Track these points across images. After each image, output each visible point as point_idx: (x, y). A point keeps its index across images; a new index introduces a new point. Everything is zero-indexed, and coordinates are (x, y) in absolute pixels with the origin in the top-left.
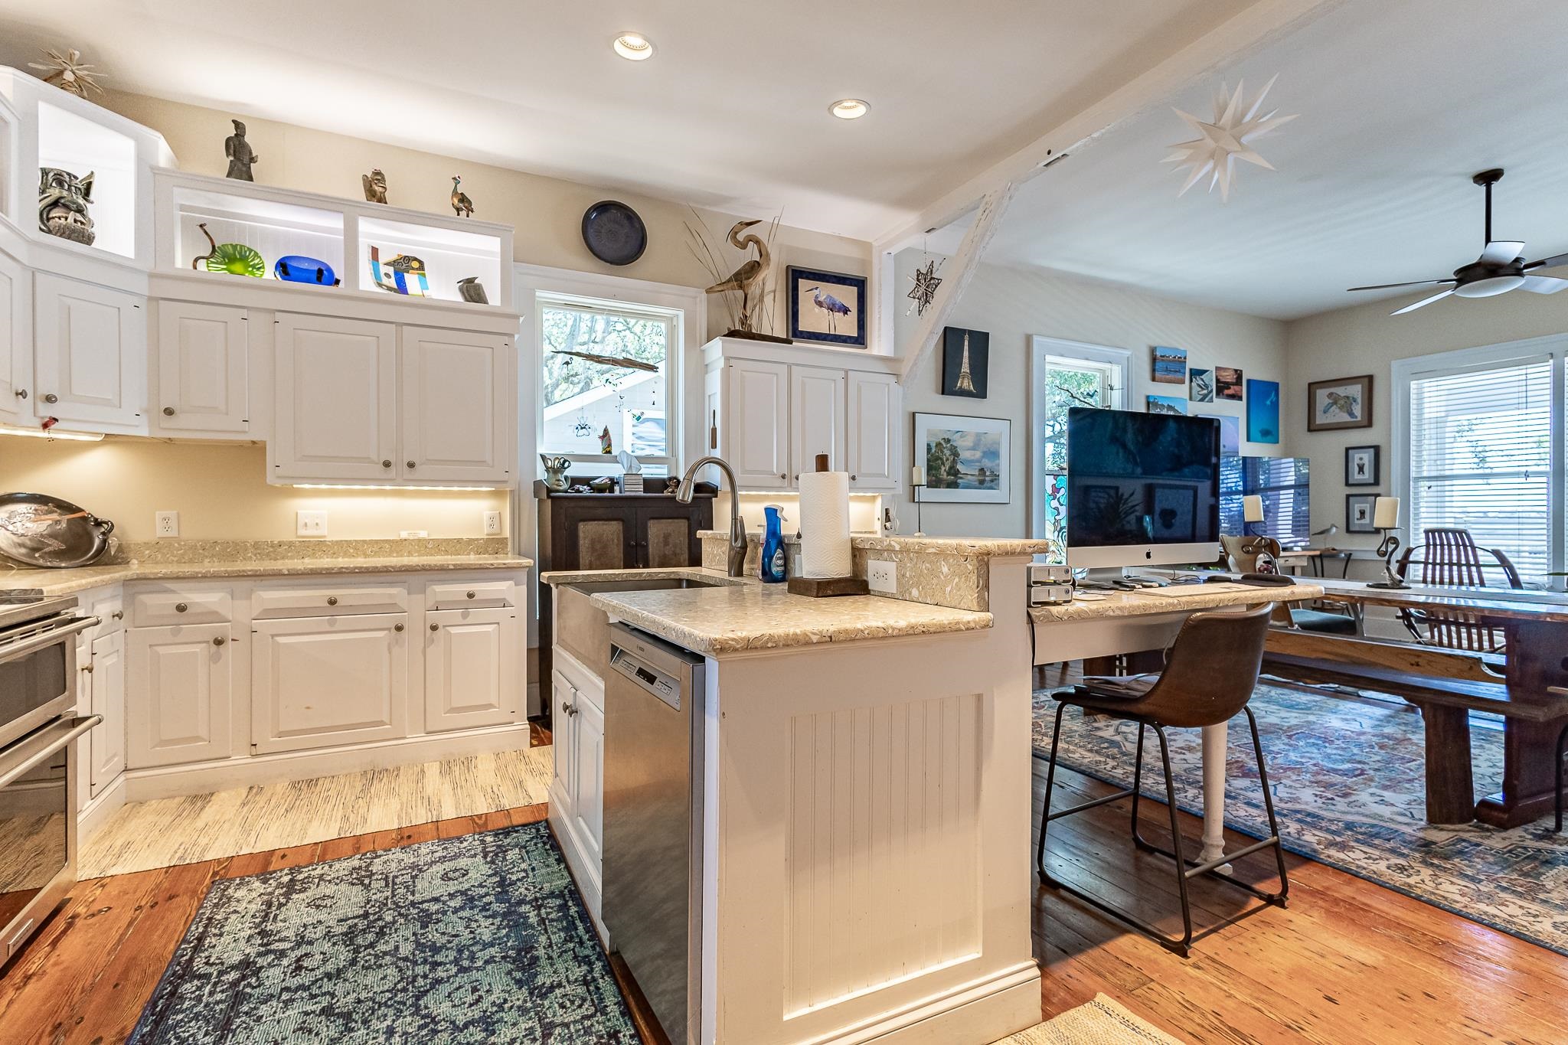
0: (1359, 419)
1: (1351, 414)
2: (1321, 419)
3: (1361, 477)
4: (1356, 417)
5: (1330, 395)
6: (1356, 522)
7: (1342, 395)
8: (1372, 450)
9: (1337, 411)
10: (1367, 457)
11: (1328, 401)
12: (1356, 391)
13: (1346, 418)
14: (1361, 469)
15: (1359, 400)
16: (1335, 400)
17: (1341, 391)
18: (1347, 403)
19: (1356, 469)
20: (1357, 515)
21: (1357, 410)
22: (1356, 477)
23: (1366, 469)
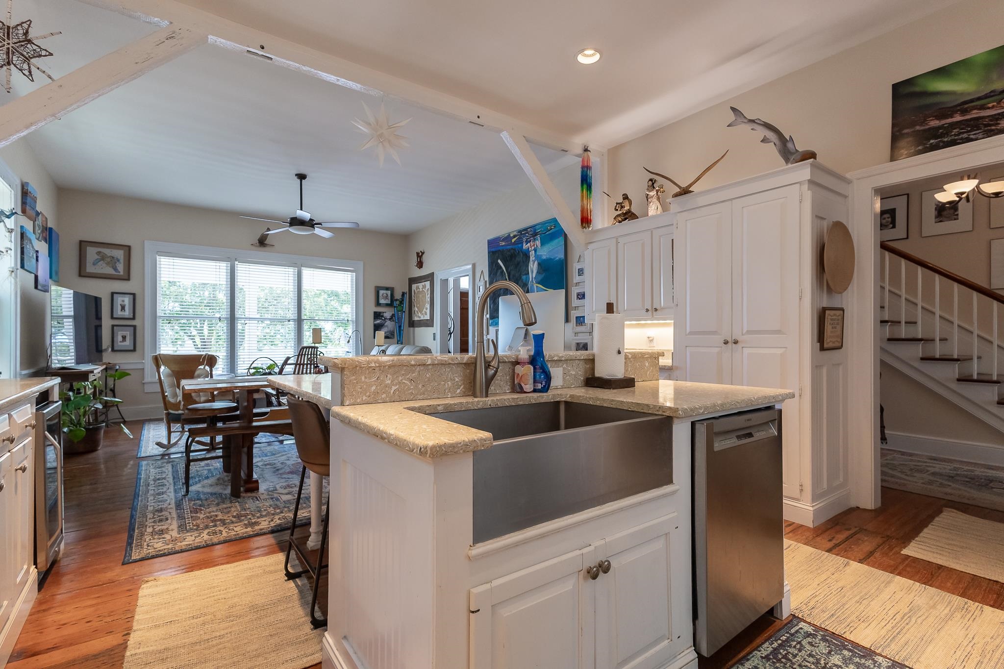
0: (122, 273)
1: (116, 269)
2: (90, 269)
3: (122, 313)
4: (119, 272)
5: (99, 253)
6: (119, 344)
7: (109, 255)
8: (132, 296)
9: (105, 265)
10: (127, 300)
11: (97, 257)
12: (119, 254)
13: (109, 271)
14: (123, 308)
15: (122, 261)
16: (103, 258)
17: (108, 252)
18: (113, 262)
19: (119, 308)
20: (120, 338)
21: (121, 267)
22: (118, 313)
23: (127, 308)
